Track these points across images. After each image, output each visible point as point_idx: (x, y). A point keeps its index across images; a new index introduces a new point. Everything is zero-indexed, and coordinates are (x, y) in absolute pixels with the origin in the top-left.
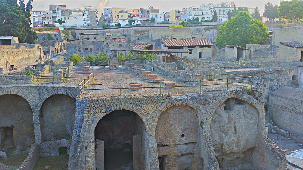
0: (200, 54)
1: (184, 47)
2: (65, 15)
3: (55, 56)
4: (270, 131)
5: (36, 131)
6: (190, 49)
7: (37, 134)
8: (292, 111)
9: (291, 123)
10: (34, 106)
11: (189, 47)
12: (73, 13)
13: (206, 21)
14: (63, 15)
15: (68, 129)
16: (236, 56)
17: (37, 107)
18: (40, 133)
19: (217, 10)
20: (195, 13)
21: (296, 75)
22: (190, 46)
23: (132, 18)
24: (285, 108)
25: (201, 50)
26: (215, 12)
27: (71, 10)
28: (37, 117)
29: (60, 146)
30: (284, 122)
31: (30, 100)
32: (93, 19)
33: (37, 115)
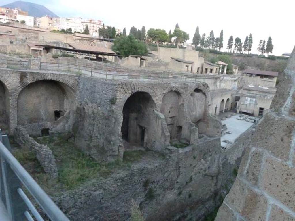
5: (11, 115)
7: (13, 118)
10: (13, 90)
13: (79, 33)
15: (42, 113)
16: (139, 64)
17: (16, 92)
18: (17, 117)
19: (89, 25)
26: (87, 27)
28: (14, 101)
29: (43, 128)
31: (8, 84)
33: (15, 99)
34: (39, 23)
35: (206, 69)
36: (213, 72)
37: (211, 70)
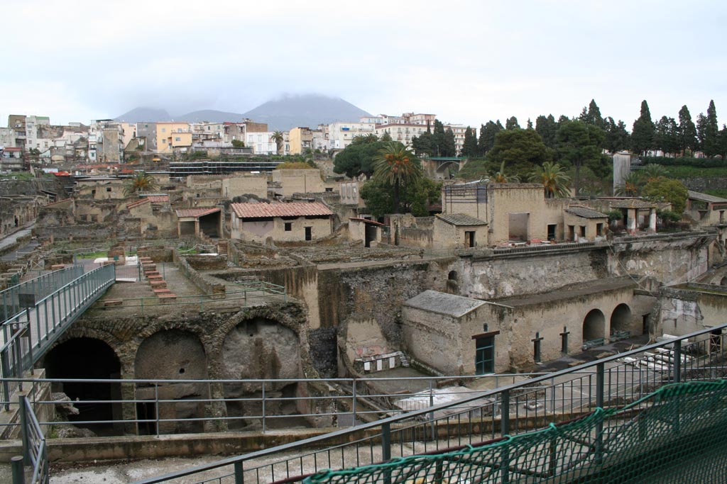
0: (308, 230)
1: (275, 219)
2: (46, 137)
3: (12, 234)
4: (399, 364)
6: (287, 222)
8: (431, 331)
9: (431, 350)
11: (285, 218)
12: (66, 134)
14: (42, 138)
16: (363, 237)
19: (394, 129)
20: (346, 135)
21: (456, 270)
22: (287, 216)
23: (202, 143)
24: (422, 325)
25: (308, 223)
27: (62, 128)
30: (423, 349)
32: (111, 146)
34: (287, 143)
35: (572, 228)
36: (586, 234)
37: (583, 229)
